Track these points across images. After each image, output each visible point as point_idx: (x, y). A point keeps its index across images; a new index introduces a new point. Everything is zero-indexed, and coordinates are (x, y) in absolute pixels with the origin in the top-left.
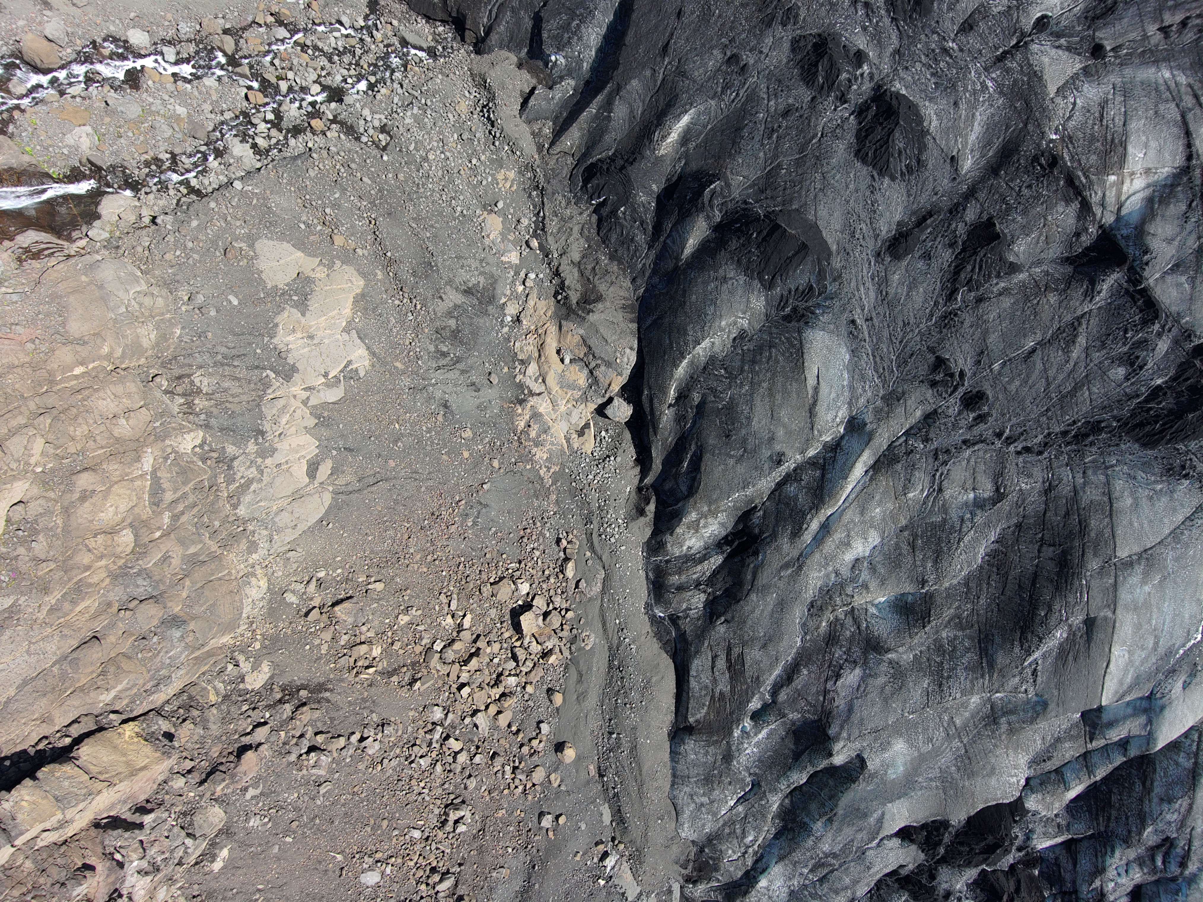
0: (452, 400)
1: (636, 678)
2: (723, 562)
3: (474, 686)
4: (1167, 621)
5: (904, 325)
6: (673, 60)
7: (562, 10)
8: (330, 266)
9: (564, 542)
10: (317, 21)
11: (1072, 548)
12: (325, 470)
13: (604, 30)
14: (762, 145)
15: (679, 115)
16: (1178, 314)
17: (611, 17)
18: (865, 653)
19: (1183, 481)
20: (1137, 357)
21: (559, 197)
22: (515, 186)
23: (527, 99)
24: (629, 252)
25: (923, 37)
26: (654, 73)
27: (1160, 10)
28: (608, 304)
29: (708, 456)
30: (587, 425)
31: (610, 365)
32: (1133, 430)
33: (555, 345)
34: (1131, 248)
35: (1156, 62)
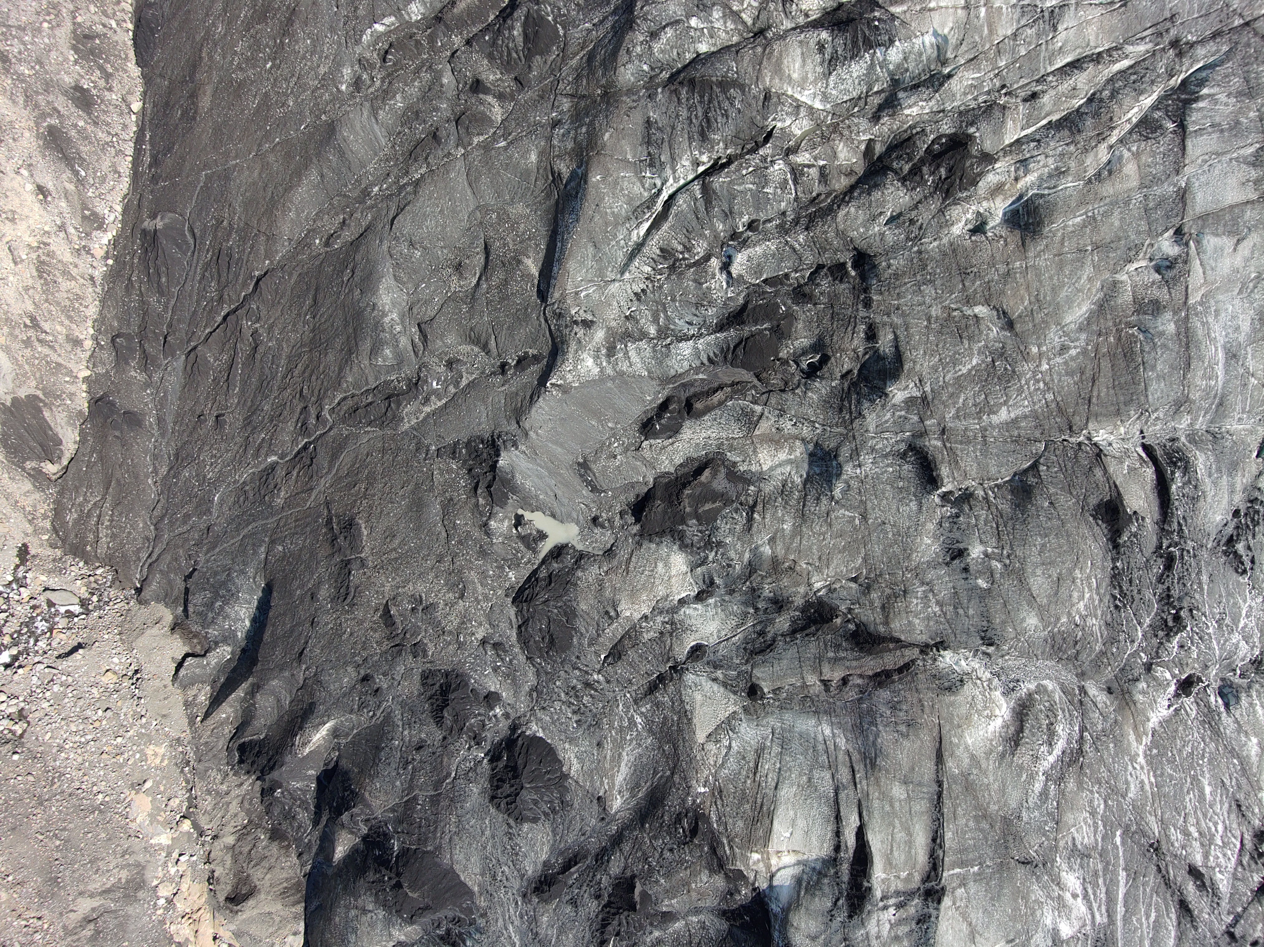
6: (310, 666)
7: (207, 586)
14: (398, 774)
15: (317, 724)
21: (213, 773)
22: (166, 762)
23: (180, 666)
24: (293, 827)
25: (562, 673)
26: (293, 675)
27: (820, 659)
28: (263, 896)
33: (211, 932)
34: (777, 933)
35: (817, 713)
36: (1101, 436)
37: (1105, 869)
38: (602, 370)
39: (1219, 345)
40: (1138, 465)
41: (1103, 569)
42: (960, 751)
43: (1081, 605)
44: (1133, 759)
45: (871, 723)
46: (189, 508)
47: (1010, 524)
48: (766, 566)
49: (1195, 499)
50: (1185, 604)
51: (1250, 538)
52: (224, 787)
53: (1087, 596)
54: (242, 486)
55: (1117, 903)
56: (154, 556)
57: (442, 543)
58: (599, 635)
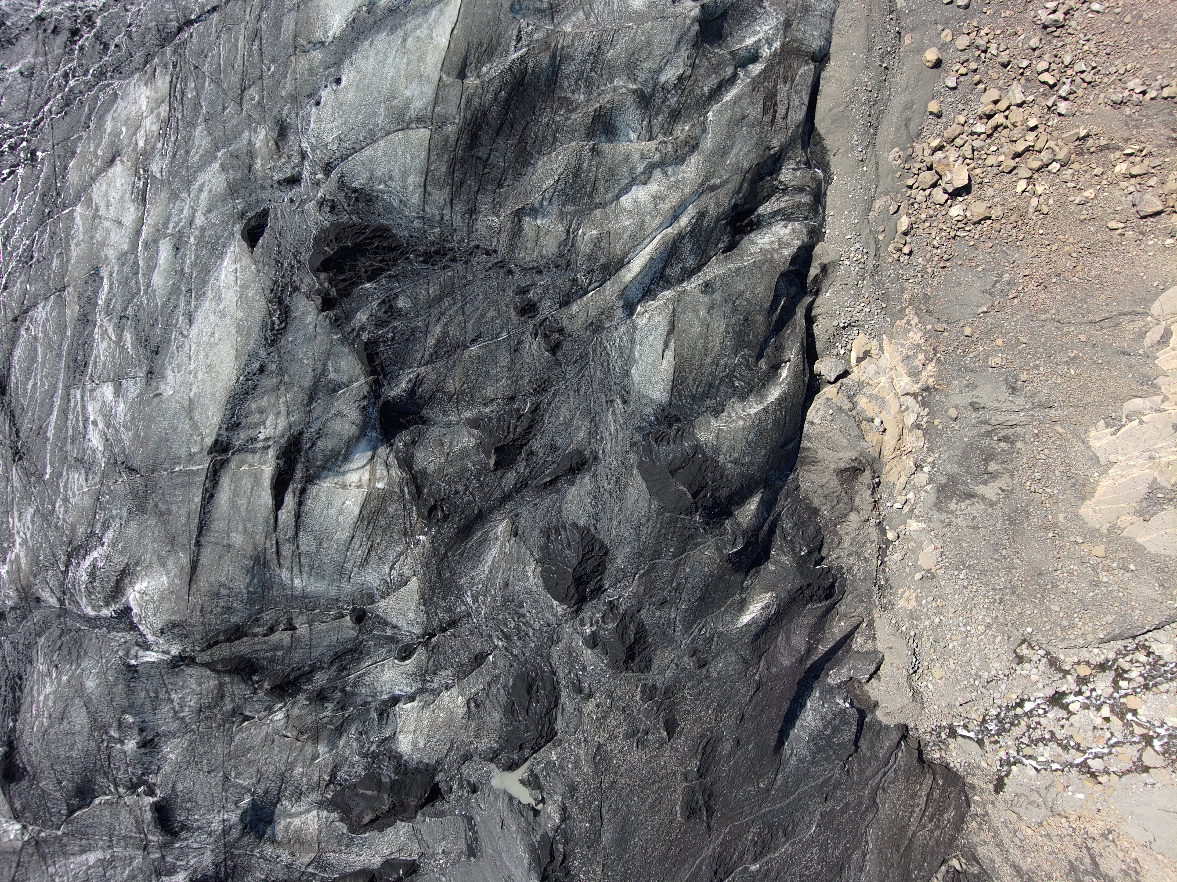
0: (1003, 394)
1: (858, 113)
2: (757, 207)
3: (1020, 127)
4: (392, 58)
5: (578, 389)
6: (751, 676)
7: (836, 747)
8: (1113, 527)
9: (906, 250)
10: (1060, 772)
11: (464, 150)
12: (1154, 335)
13: (798, 723)
14: (686, 578)
15: (753, 623)
16: (343, 344)
17: (791, 732)
18: (653, 95)
19: (358, 187)
20: (385, 312)
21: (860, 574)
22: (900, 591)
23: (875, 673)
24: (799, 514)
25: (528, 653)
26: (769, 667)
27: (292, 647)
28: (833, 465)
29: (766, 305)
30: (859, 360)
31: (840, 409)
32: (397, 246)
33: (887, 437)
34: (374, 416)
35: (305, 597)
36: (14, 829)
37: (64, 444)
41: (24, 722)
42: (175, 571)
43: (48, 690)
44: (25, 542)
45: (254, 593)
46: (841, 818)
47: (98, 767)
48: (326, 733)
52: (852, 560)
53: (41, 698)
54: (786, 841)
55: (60, 406)
56: (881, 772)
57: (607, 802)
58: (489, 685)
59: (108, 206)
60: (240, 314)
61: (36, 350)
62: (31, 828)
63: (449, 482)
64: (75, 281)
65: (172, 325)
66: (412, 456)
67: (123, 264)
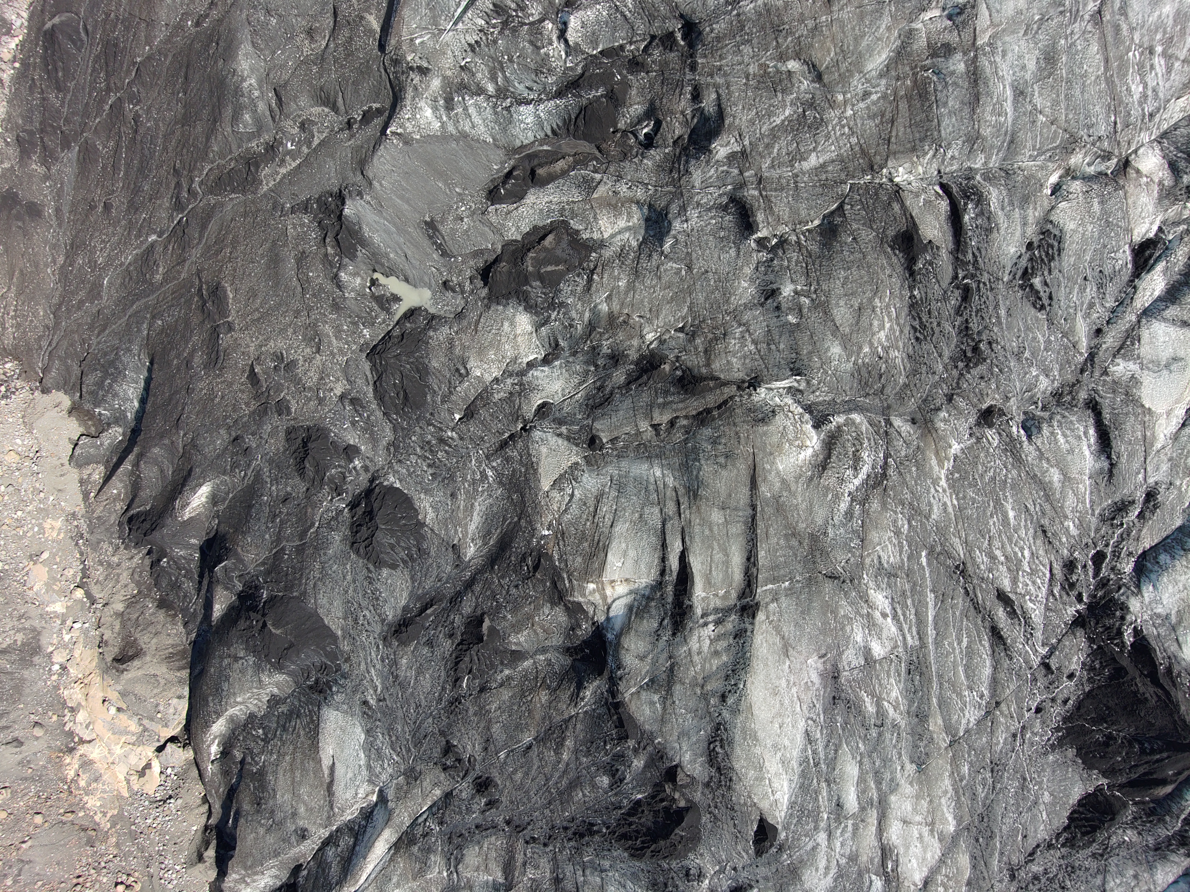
5: (417, 707)
6: (187, 432)
7: (98, 367)
13: (141, 384)
14: (267, 527)
15: (195, 488)
16: (652, 732)
20: (617, 769)
21: (105, 546)
22: (62, 535)
23: (76, 445)
24: (179, 597)
25: (418, 429)
26: (173, 442)
27: (651, 406)
28: (148, 658)
29: (242, 821)
30: (148, 766)
31: (152, 719)
32: (620, 840)
33: (100, 695)
34: (611, 658)
35: (649, 457)
36: (901, 176)
37: (913, 590)
38: (443, 125)
39: (1007, 83)
40: (933, 198)
41: (901, 297)
42: (772, 477)
43: (882, 335)
44: (936, 482)
45: (695, 460)
46: (82, 294)
47: (818, 262)
48: (603, 323)
49: (989, 231)
50: (984, 337)
51: (1046, 273)
52: (115, 559)
53: (888, 324)
54: (128, 267)
55: (927, 626)
56: (54, 345)
57: (298, 298)
58: (451, 392)
59: (921, 837)
60: (758, 750)
61: (967, 677)
62: (884, 180)
63: (527, 597)
64: (941, 755)
65: (827, 728)
66: (570, 617)
67: (892, 780)
